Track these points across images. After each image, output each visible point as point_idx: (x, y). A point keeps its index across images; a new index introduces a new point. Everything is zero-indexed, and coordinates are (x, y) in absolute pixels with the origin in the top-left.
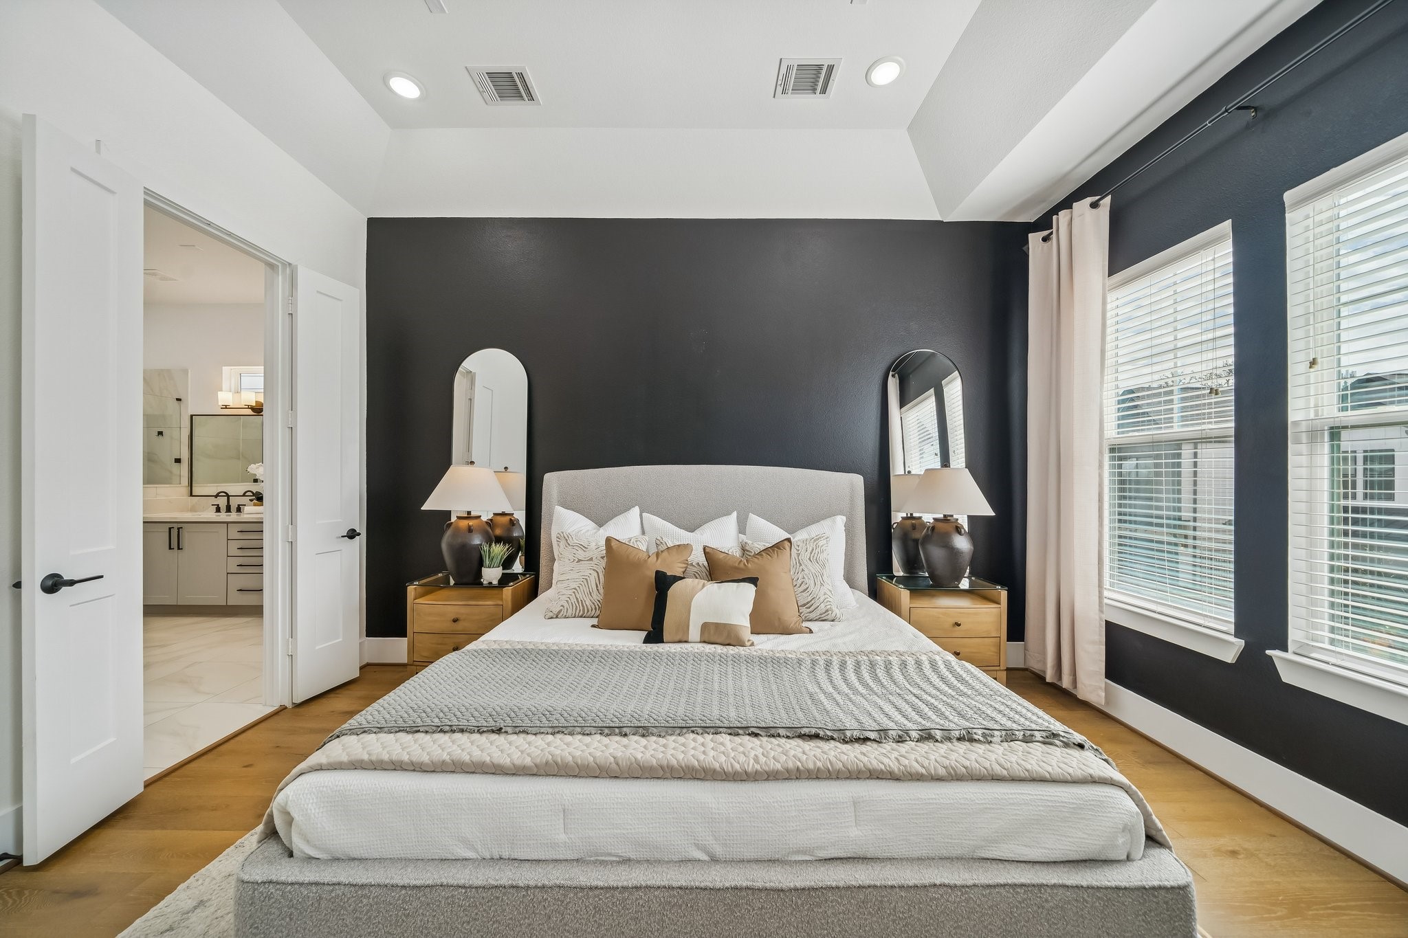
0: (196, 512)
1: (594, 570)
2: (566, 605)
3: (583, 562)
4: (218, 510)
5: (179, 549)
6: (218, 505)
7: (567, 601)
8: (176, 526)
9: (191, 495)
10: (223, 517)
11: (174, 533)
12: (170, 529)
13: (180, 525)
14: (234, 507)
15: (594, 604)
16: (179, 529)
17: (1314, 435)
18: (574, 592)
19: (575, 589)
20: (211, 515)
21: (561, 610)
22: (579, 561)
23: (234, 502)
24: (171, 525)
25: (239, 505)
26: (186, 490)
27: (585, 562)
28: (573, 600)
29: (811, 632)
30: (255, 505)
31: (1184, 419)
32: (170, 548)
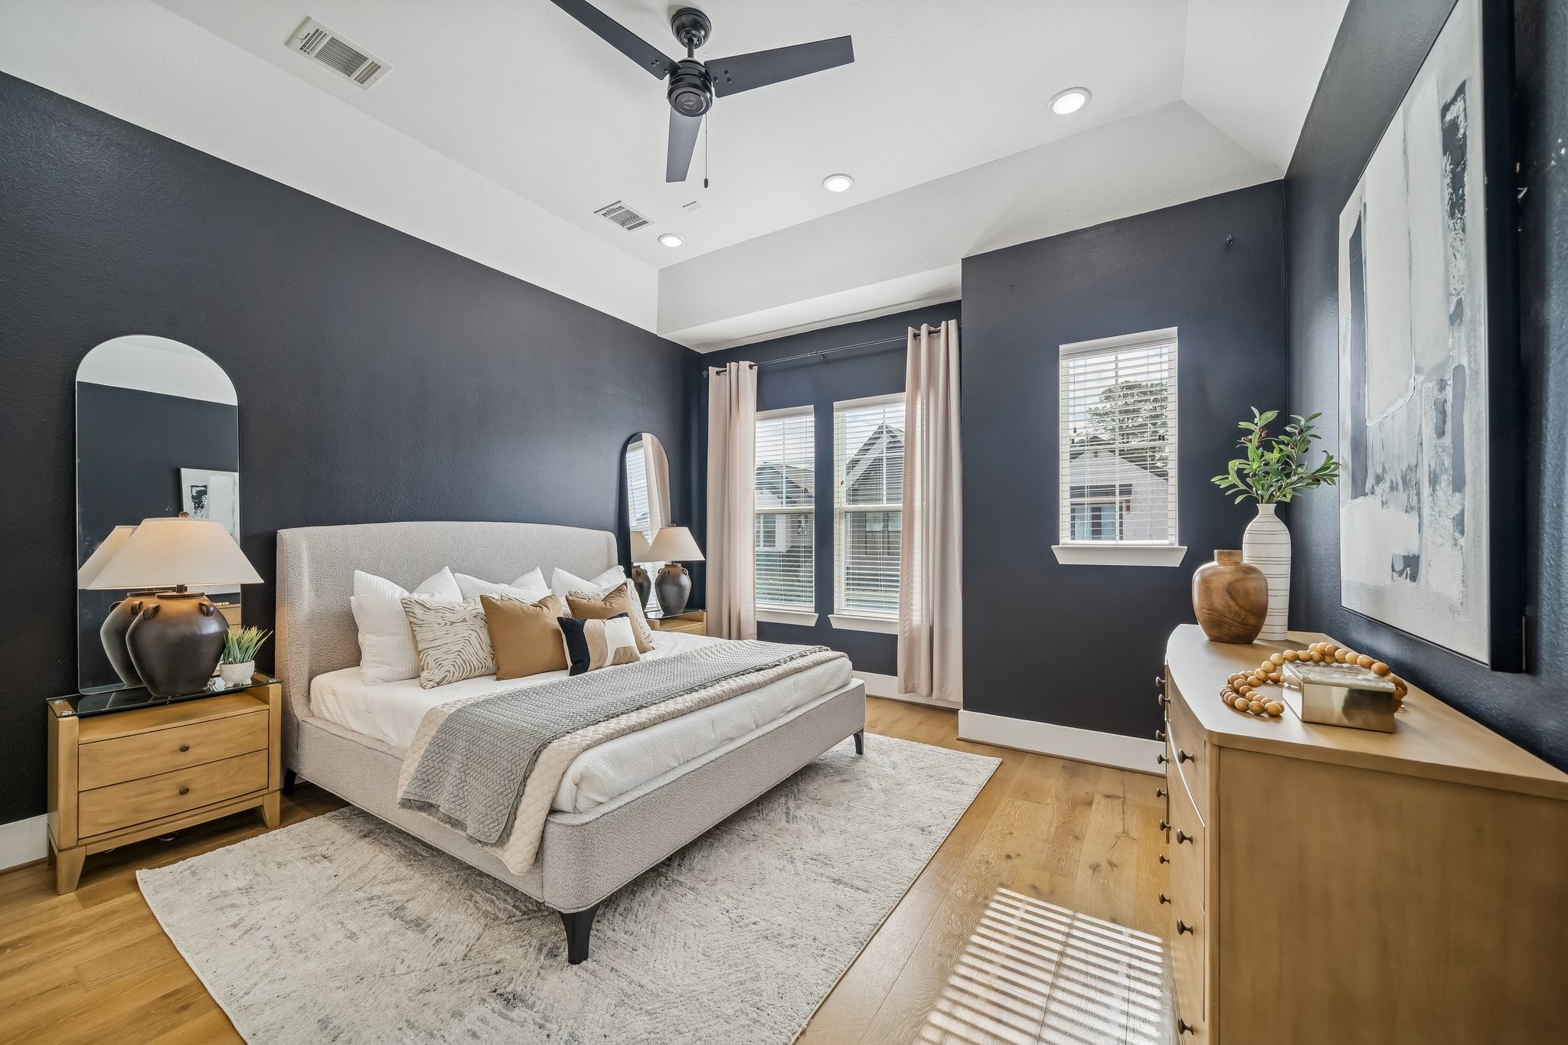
1: (472, 630)
2: (452, 669)
3: (455, 625)
7: (453, 665)
15: (480, 662)
17: (840, 514)
18: (459, 655)
19: (459, 651)
21: (447, 675)
22: (452, 623)
27: (460, 624)
28: (459, 661)
29: (654, 649)
31: (787, 503)
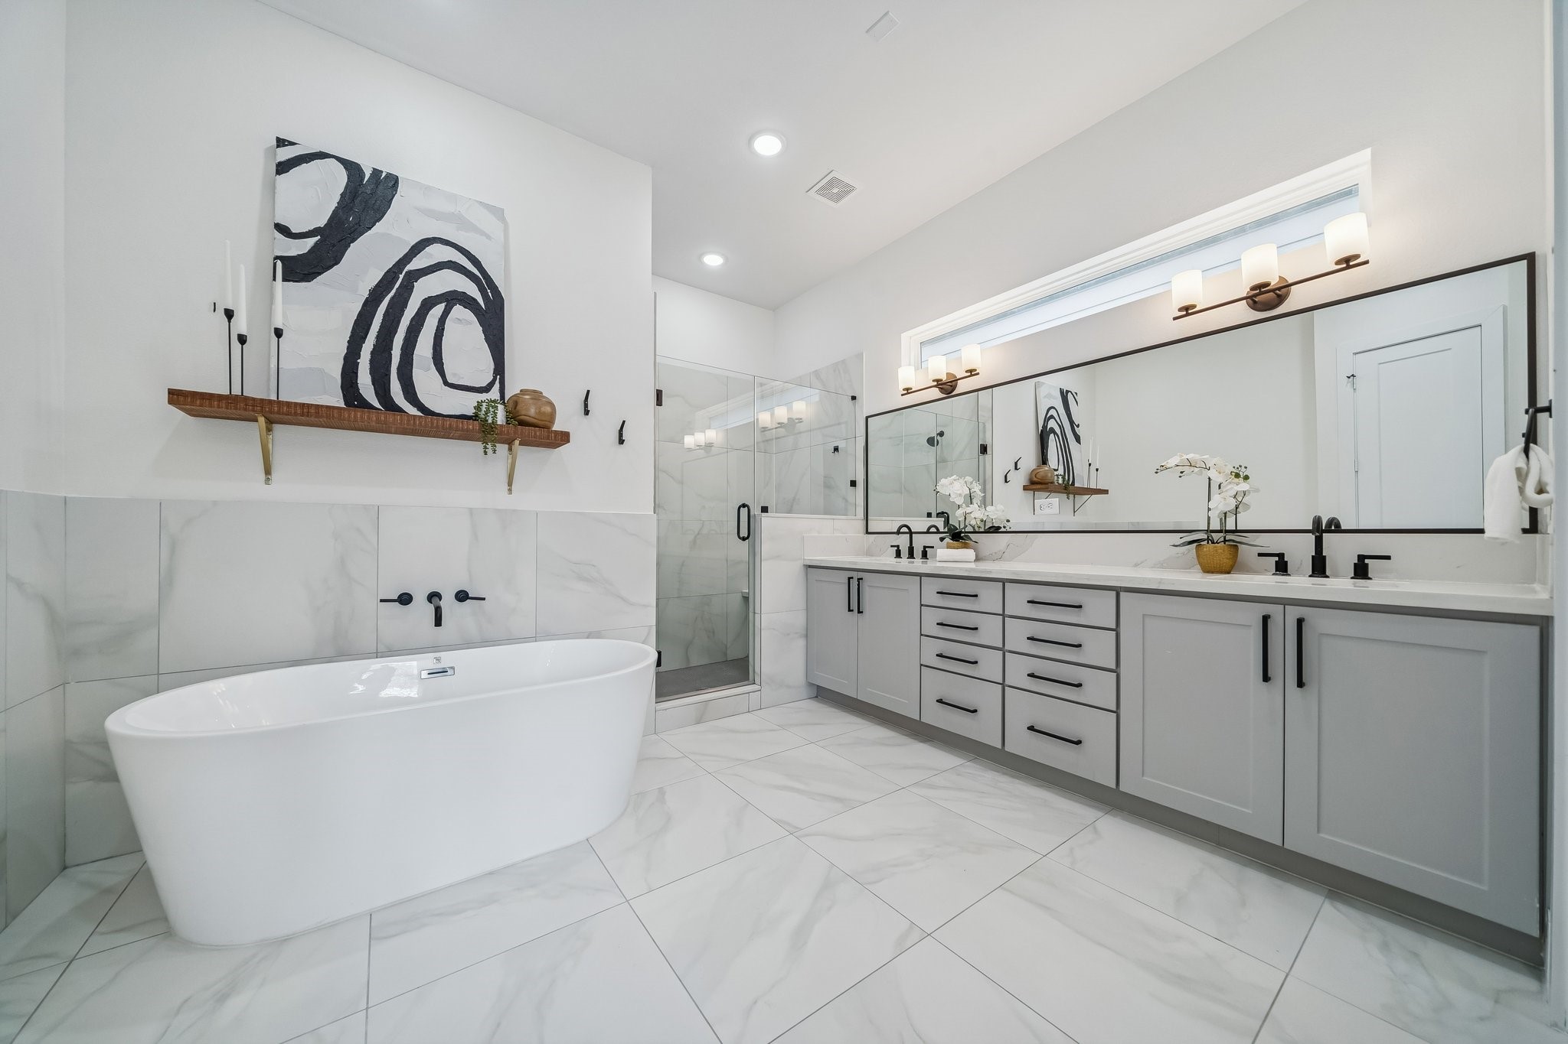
0: (872, 556)
4: (898, 554)
5: (859, 612)
6: (898, 546)
8: (856, 575)
9: (867, 532)
10: (904, 565)
11: (854, 583)
12: (849, 578)
13: (861, 575)
14: (918, 552)
16: (859, 579)
20: (888, 561)
23: (919, 542)
24: (851, 574)
25: (925, 547)
26: (861, 525)
30: (949, 547)
32: (850, 610)
